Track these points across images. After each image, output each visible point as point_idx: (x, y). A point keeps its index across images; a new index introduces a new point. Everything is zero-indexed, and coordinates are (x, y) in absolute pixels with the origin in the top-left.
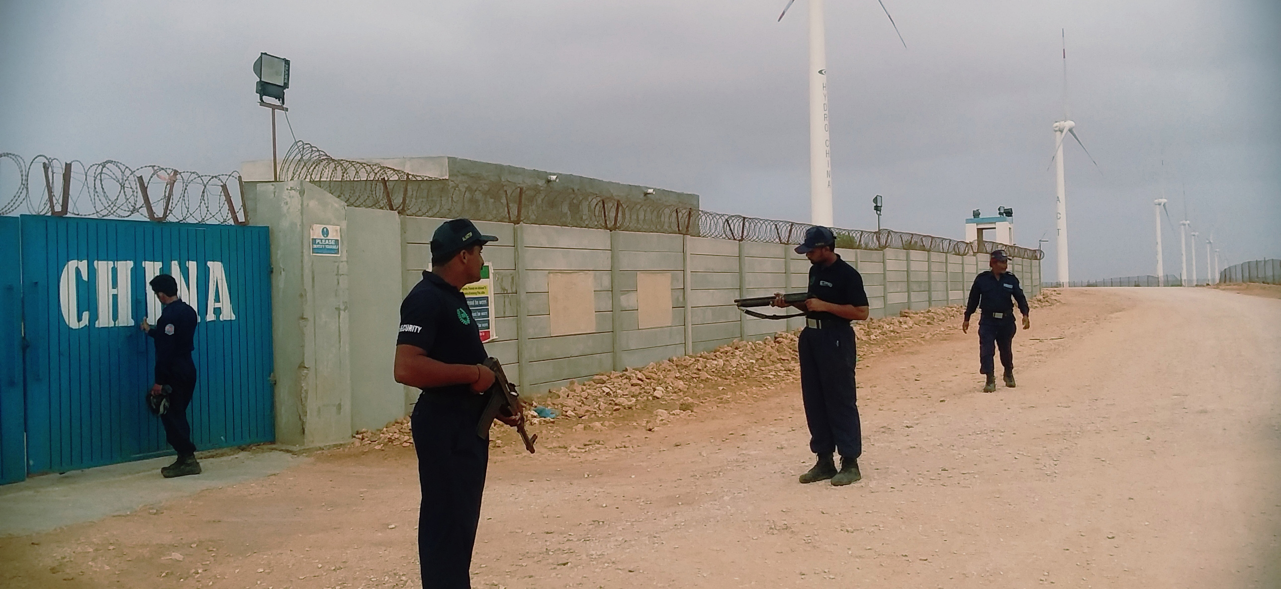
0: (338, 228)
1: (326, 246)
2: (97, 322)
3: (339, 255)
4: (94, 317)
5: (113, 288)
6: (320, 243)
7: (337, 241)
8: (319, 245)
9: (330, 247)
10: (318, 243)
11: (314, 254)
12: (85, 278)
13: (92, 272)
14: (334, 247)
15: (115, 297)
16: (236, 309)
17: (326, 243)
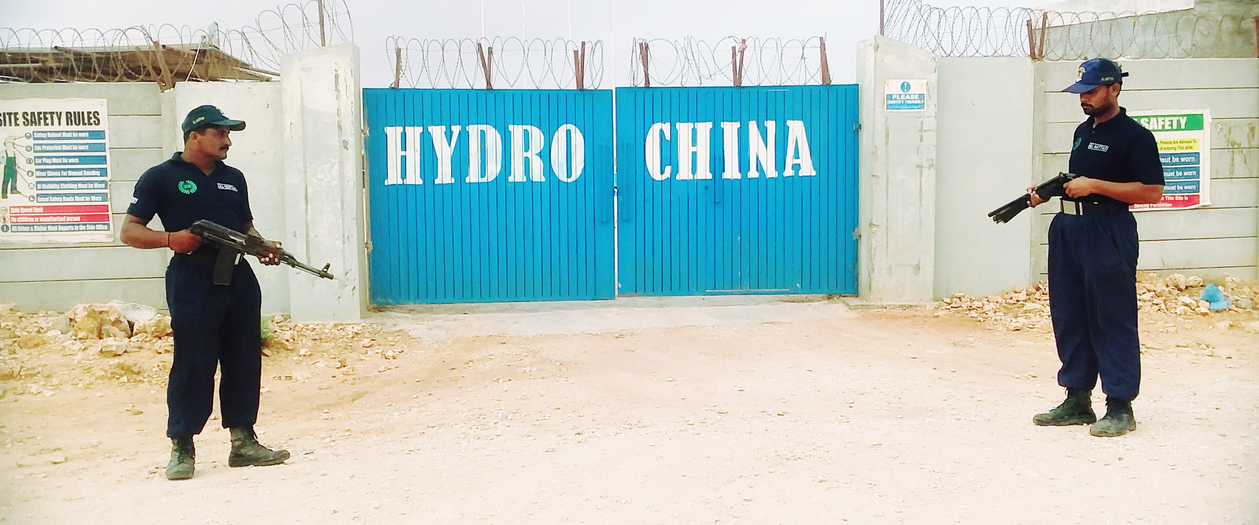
0: (925, 82)
1: (906, 101)
2: (678, 175)
3: (924, 110)
4: (675, 171)
5: (693, 146)
6: (898, 98)
7: (921, 96)
8: (897, 101)
9: (913, 102)
10: (895, 99)
11: (888, 111)
12: (668, 137)
13: (674, 132)
14: (918, 102)
15: (694, 154)
16: (817, 166)
17: (906, 99)
